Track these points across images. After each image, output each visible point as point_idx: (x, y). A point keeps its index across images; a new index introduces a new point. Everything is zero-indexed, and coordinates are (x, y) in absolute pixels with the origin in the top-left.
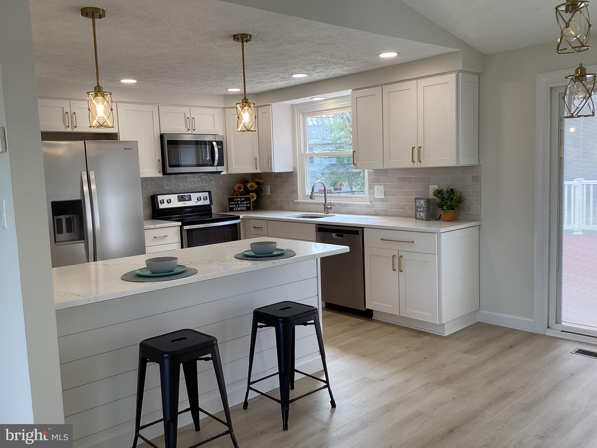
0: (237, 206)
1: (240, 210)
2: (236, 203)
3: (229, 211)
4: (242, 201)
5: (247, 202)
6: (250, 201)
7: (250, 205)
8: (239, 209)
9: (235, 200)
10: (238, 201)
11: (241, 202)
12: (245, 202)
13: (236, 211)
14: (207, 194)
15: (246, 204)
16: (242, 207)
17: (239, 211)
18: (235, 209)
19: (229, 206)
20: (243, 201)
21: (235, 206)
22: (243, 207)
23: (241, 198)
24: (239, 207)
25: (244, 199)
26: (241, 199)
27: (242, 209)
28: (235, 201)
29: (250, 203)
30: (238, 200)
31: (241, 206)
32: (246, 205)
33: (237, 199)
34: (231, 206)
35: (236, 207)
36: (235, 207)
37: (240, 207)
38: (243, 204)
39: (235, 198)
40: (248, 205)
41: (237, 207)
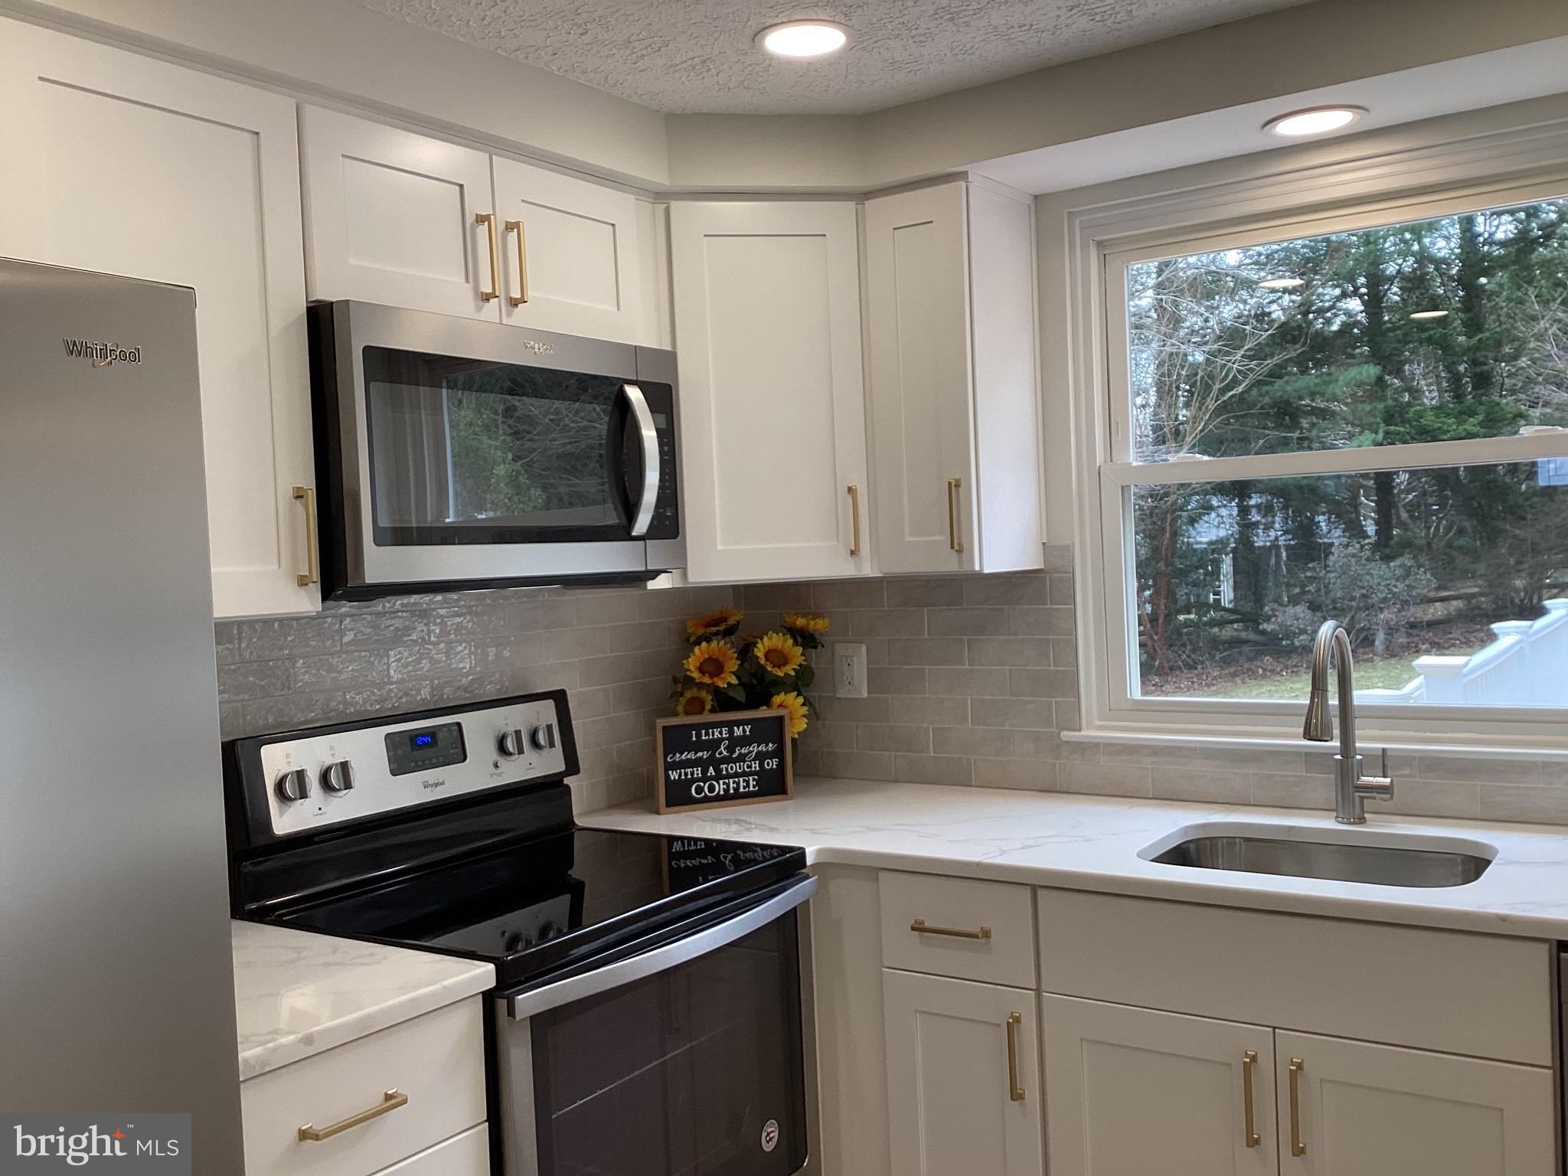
0: (711, 771)
1: (727, 797)
2: (705, 755)
3: (668, 806)
4: (734, 742)
5: (763, 748)
6: (780, 740)
7: (782, 764)
8: (720, 788)
9: (699, 735)
10: (714, 745)
11: (731, 749)
12: (754, 749)
13: (706, 800)
14: (545, 713)
15: (761, 757)
16: (737, 775)
17: (718, 798)
18: (699, 790)
19: (667, 777)
20: (744, 741)
21: (698, 772)
22: (744, 774)
23: (731, 725)
24: (718, 777)
25: (748, 729)
26: (731, 732)
27: (736, 789)
28: (699, 746)
29: (779, 753)
30: (717, 734)
31: (736, 768)
32: (756, 766)
33: (707, 734)
34: (674, 775)
35: (704, 779)
36: (698, 780)
37: (728, 776)
38: (741, 758)
39: (698, 727)
40: (772, 764)
41: (712, 778)
